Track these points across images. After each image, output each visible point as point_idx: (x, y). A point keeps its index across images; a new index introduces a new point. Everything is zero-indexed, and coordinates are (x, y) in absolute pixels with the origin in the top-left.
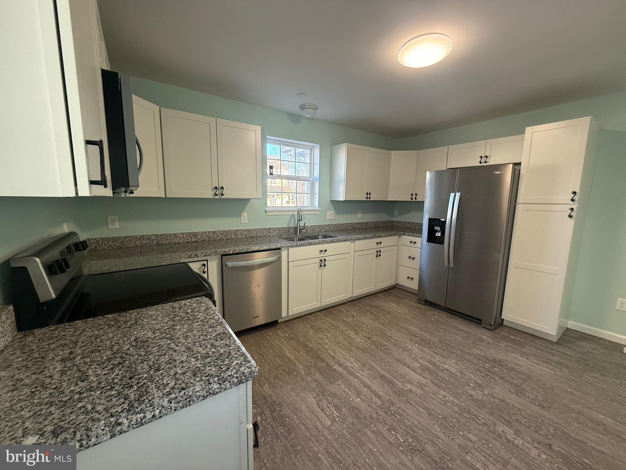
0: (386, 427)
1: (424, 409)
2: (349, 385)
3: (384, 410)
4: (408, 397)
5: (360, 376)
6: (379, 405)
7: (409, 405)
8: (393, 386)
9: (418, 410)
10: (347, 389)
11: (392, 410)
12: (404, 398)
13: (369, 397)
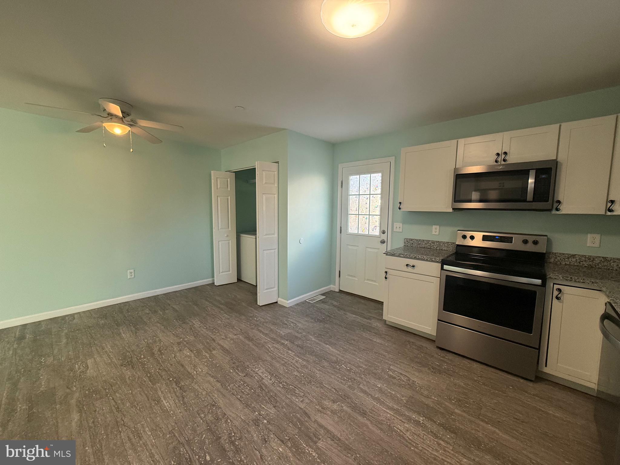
0: (354, 371)
1: (325, 387)
2: (393, 398)
3: (357, 382)
4: (337, 395)
5: (388, 411)
6: (361, 384)
7: (336, 388)
8: (352, 405)
9: (330, 385)
10: (393, 393)
11: (351, 382)
12: (341, 393)
13: (371, 389)
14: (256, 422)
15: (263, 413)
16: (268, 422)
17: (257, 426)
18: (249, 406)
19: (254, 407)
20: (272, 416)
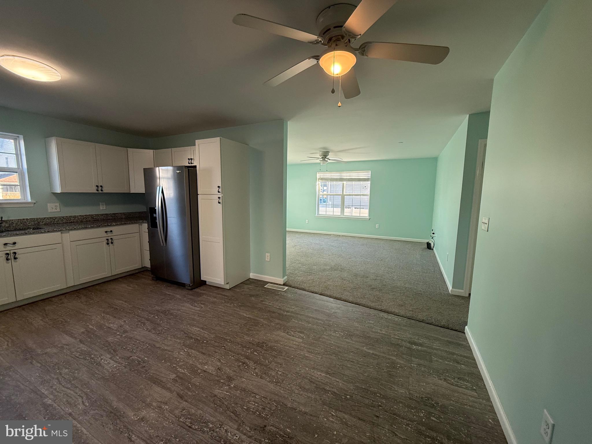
14: (230, 379)
15: (226, 387)
16: (220, 382)
17: (229, 377)
18: (242, 390)
19: (237, 391)
20: (216, 387)
